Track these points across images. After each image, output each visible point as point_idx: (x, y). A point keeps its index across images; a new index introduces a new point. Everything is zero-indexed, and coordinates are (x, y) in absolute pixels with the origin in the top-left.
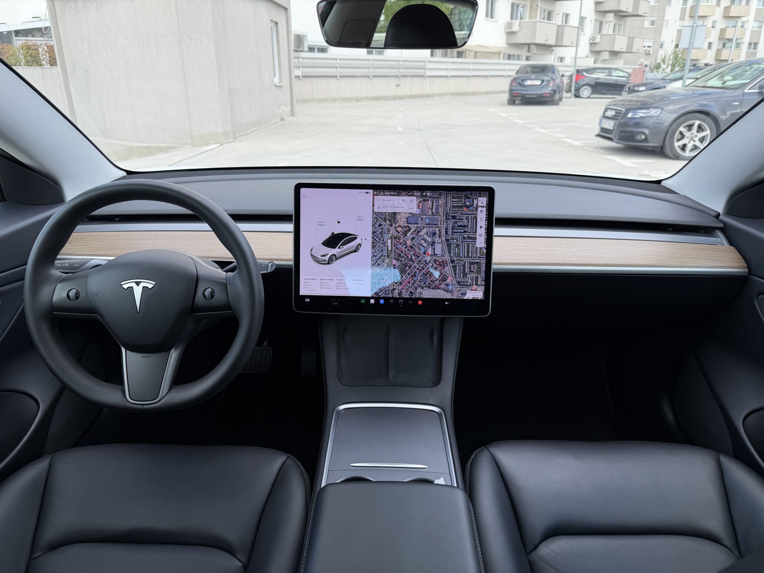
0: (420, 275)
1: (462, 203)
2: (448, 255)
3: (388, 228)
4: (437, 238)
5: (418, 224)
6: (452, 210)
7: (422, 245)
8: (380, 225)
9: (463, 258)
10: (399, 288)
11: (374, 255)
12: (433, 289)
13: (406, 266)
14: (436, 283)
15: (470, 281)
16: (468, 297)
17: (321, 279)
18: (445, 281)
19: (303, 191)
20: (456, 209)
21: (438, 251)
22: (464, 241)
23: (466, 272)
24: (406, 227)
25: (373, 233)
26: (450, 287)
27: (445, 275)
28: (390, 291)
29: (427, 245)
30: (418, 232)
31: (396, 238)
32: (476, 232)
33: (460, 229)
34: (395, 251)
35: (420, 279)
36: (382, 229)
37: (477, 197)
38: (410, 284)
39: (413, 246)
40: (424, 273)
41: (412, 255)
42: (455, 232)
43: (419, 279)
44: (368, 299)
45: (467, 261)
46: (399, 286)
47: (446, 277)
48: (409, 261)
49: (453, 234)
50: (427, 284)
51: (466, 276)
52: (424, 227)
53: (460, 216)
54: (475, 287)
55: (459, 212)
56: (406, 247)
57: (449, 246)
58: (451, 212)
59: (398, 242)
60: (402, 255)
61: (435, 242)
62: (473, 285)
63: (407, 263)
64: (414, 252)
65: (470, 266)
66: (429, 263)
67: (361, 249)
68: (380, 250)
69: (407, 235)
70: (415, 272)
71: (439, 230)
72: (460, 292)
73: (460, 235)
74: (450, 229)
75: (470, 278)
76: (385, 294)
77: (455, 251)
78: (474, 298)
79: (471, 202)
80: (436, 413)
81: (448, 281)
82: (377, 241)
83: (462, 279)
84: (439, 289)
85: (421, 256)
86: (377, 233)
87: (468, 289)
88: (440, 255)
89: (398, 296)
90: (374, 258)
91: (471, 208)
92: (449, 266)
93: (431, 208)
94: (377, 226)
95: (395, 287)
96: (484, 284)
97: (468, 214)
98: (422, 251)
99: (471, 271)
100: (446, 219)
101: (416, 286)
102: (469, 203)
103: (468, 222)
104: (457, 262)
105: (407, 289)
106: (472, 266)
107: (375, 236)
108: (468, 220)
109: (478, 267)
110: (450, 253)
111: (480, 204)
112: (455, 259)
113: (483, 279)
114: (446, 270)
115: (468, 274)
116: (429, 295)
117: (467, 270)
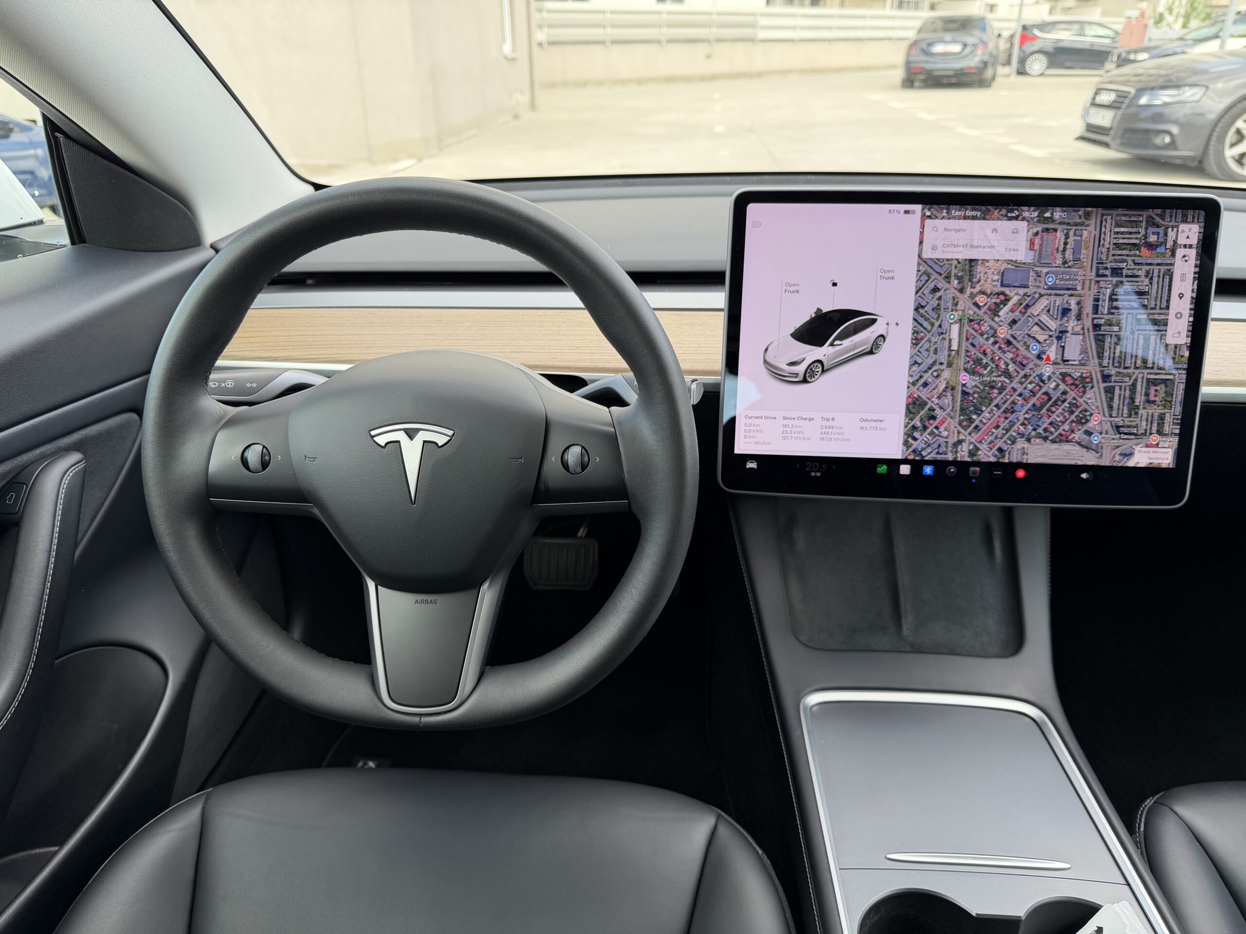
0: (1025, 409)
1: (1139, 236)
2: (1096, 361)
3: (954, 298)
4: (1071, 322)
5: (1028, 287)
6: (1113, 255)
7: (1034, 338)
8: (936, 290)
9: (1131, 371)
10: (973, 440)
11: (916, 362)
12: (1053, 441)
13: (993, 387)
14: (1061, 428)
15: (1144, 423)
16: (1138, 463)
17: (784, 418)
18: (1085, 423)
20: (1124, 252)
21: (1073, 351)
22: (1138, 330)
23: (1137, 403)
24: (998, 294)
25: (916, 309)
26: (1095, 439)
27: (1086, 411)
28: (950, 445)
29: (1046, 337)
30: (1028, 306)
31: (971, 321)
32: (1168, 308)
34: (967, 351)
35: (1025, 419)
36: (940, 298)
37: (1177, 224)
38: (1000, 429)
39: (1012, 340)
40: (1034, 405)
41: (1008, 361)
42: (1116, 308)
43: (1021, 418)
44: (894, 464)
45: (1140, 376)
46: (973, 435)
47: (1088, 413)
48: (999, 376)
49: (1112, 311)
50: (1040, 430)
51: (1136, 414)
52: (1041, 296)
53: (1133, 269)
54: (1155, 438)
55: (1129, 259)
56: (995, 343)
57: (1099, 340)
58: (1111, 258)
59: (976, 331)
60: (984, 361)
61: (1067, 332)
62: (1151, 434)
63: (994, 381)
64: (1014, 353)
65: (1148, 388)
67: (885, 347)
68: (932, 349)
69: (1000, 313)
70: (1013, 402)
71: (1078, 303)
72: (1118, 451)
73: (1128, 314)
74: (1104, 301)
75: (1144, 418)
76: (938, 453)
77: (1114, 353)
78: (1151, 463)
79: (1161, 235)
80: (1027, 719)
81: (1090, 425)
82: (925, 329)
83: (1126, 420)
84: (1068, 441)
85: (1031, 365)
86: (926, 309)
87: (1137, 444)
88: (1077, 363)
89: (969, 459)
90: (915, 368)
91: (1160, 250)
92: (1096, 389)
93: (1061, 248)
94: (927, 292)
95: (962, 437)
96: (1178, 431)
97: (1150, 264)
98: (1034, 352)
99: (1148, 401)
100: (1098, 275)
101: (1014, 434)
102: (1156, 237)
103: (1151, 284)
104: (1117, 378)
105: (991, 442)
106: (1153, 388)
107: (922, 316)
108: (1151, 279)
109: (1166, 392)
110: (1100, 356)
111: (1182, 240)
112: (1113, 371)
113: (1177, 419)
114: (1090, 399)
115: (1141, 407)
116: (1044, 456)
117: (1139, 399)
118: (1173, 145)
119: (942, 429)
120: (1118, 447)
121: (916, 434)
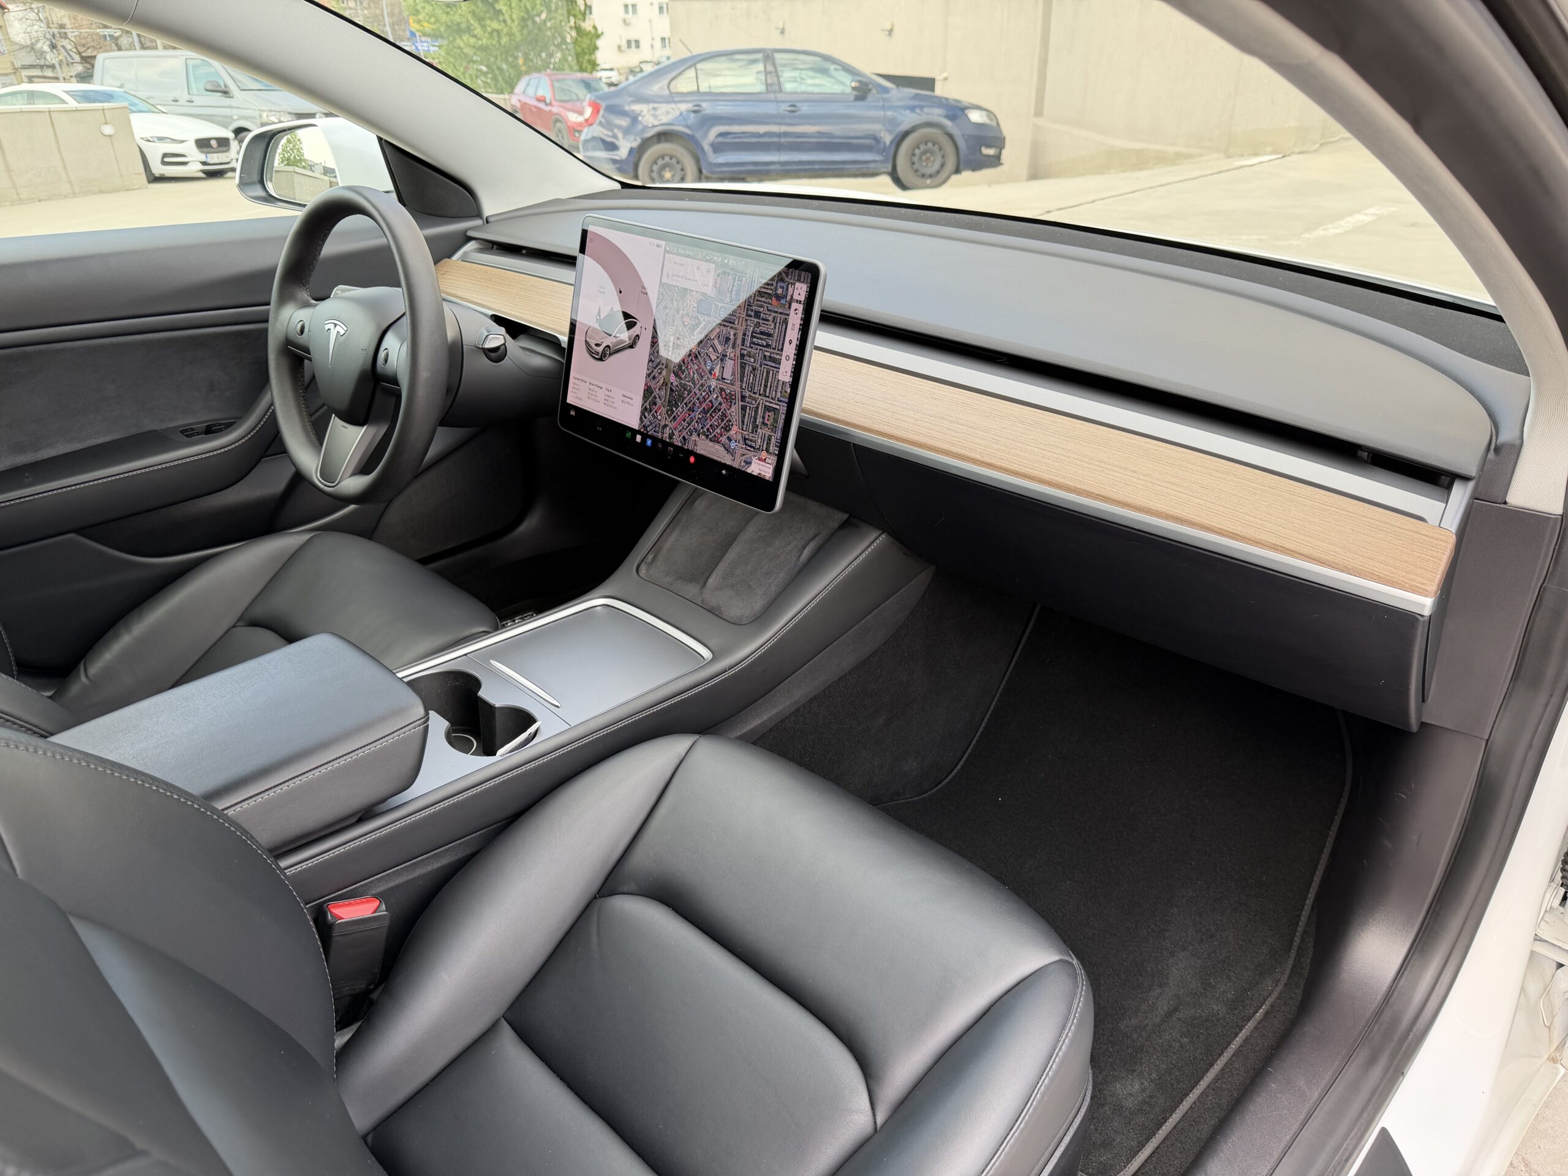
0: (700, 410)
1: (772, 288)
2: (739, 383)
3: (673, 316)
4: (729, 349)
5: (710, 316)
6: (757, 300)
7: (709, 356)
8: (665, 308)
9: (757, 396)
11: (651, 360)
12: (711, 440)
13: (685, 389)
14: (716, 431)
15: (759, 440)
16: (753, 471)
17: (590, 383)
20: (763, 299)
21: (728, 375)
22: (764, 364)
23: (757, 424)
24: (695, 318)
26: (733, 445)
27: (730, 421)
28: (661, 427)
29: (716, 358)
30: (709, 331)
32: (782, 350)
33: (762, 339)
35: (699, 418)
36: (667, 315)
37: (794, 282)
38: (686, 422)
39: (698, 355)
40: (704, 408)
41: (695, 371)
42: (754, 343)
43: (697, 417)
44: (635, 432)
45: (761, 401)
47: (731, 423)
48: (689, 382)
49: (752, 345)
50: (705, 429)
51: (756, 431)
52: (716, 324)
53: (766, 314)
54: (764, 454)
55: (765, 305)
56: (690, 355)
57: (743, 366)
58: (756, 302)
60: (683, 368)
61: (726, 356)
62: (763, 450)
63: (687, 385)
64: (698, 366)
65: (764, 413)
66: (713, 391)
67: (639, 343)
68: (659, 352)
69: (695, 333)
70: (694, 404)
71: (735, 335)
72: (743, 458)
73: (760, 349)
74: (748, 336)
75: (760, 436)
76: (655, 431)
77: (749, 379)
78: (760, 474)
79: (785, 289)
81: (731, 433)
82: (658, 336)
83: (751, 434)
84: (718, 442)
85: (705, 378)
86: (659, 321)
87: (754, 456)
88: (729, 382)
89: (668, 440)
90: (650, 364)
91: (783, 301)
92: (737, 405)
93: (730, 290)
94: (661, 308)
95: (667, 423)
96: (777, 452)
97: (776, 312)
98: (708, 368)
99: (763, 423)
100: (747, 315)
101: (692, 428)
102: (781, 290)
103: (775, 328)
104: (749, 400)
105: (680, 431)
106: (767, 413)
107: (657, 326)
108: (775, 324)
109: (774, 419)
110: (742, 381)
111: (796, 297)
112: (747, 395)
113: (778, 443)
114: (733, 412)
115: (759, 427)
116: (705, 450)
117: (759, 420)
119: (658, 414)
120: (744, 455)
121: (646, 414)
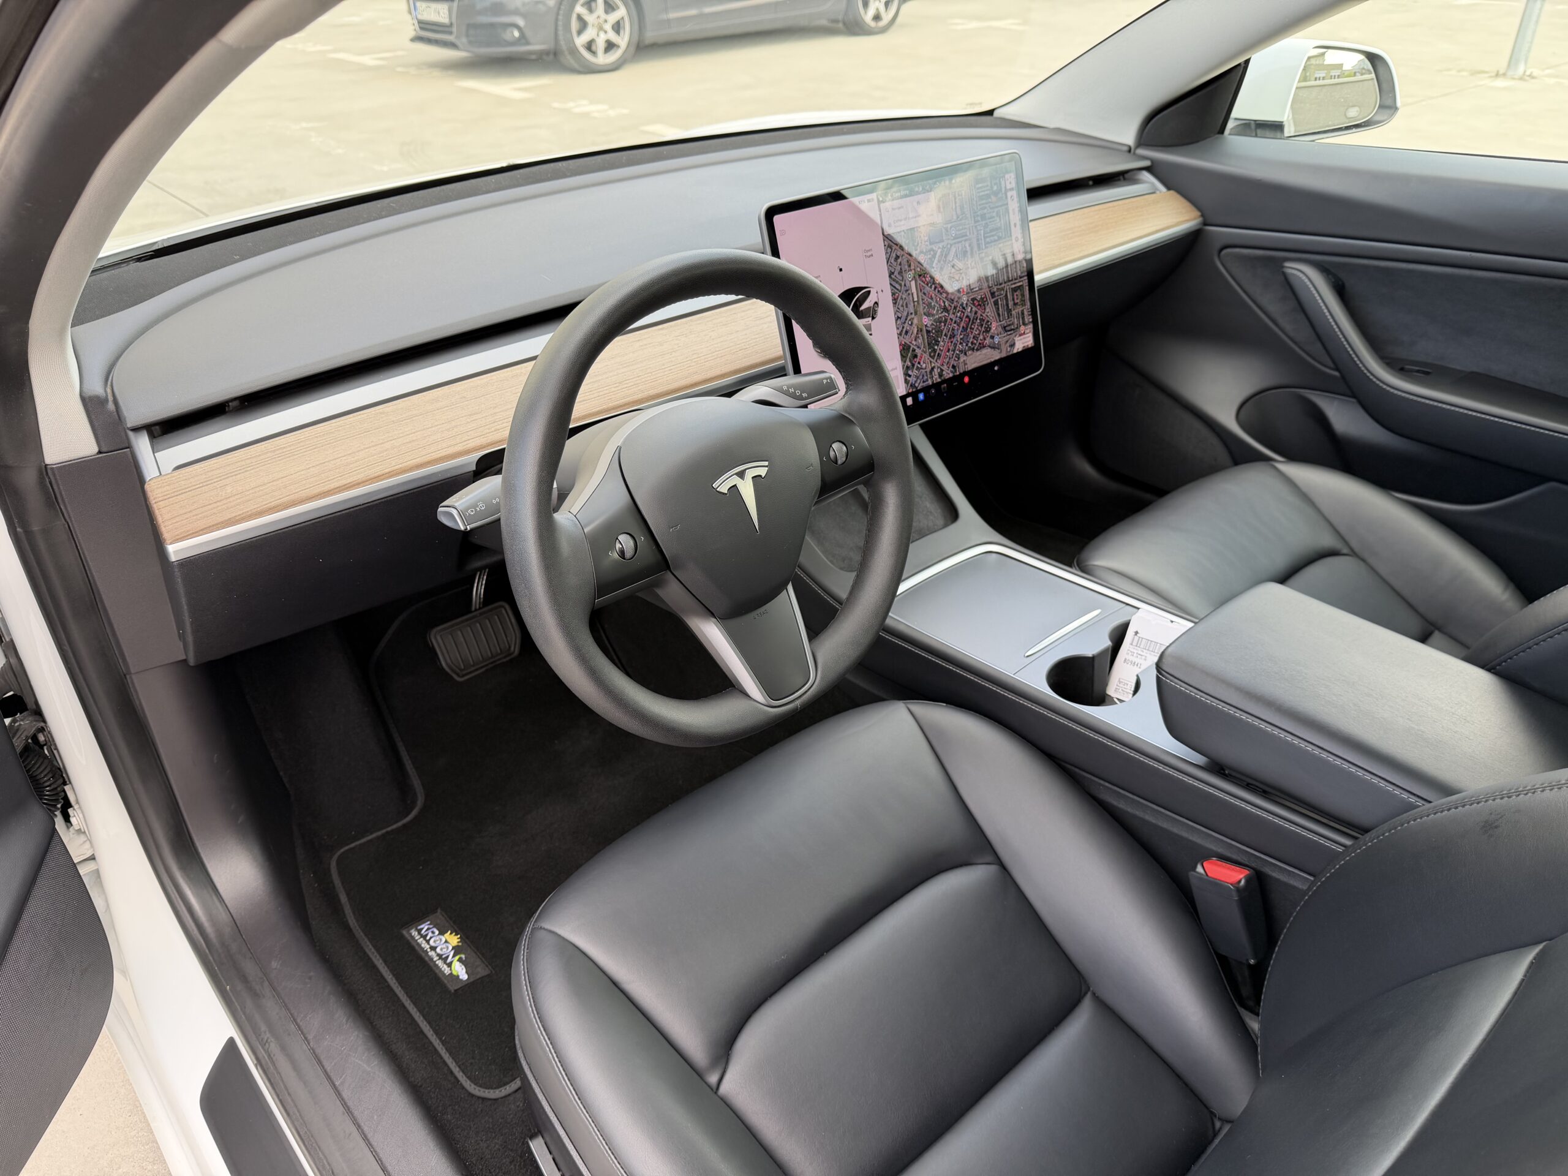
0: (960, 331)
1: (988, 188)
2: (986, 284)
3: (908, 261)
4: (969, 260)
5: (944, 241)
6: (980, 205)
8: (897, 257)
9: (1003, 286)
10: (939, 365)
11: (898, 317)
12: (977, 350)
13: (940, 322)
14: (979, 339)
15: (1016, 320)
16: (1018, 349)
18: (989, 331)
19: (777, 219)
20: (984, 202)
23: (1010, 308)
24: (930, 251)
25: (890, 276)
26: (996, 340)
27: (988, 322)
28: (928, 373)
29: (960, 275)
30: (945, 257)
31: (920, 276)
32: (1011, 236)
33: (993, 236)
34: (923, 299)
35: (961, 339)
36: (900, 264)
37: (1004, 175)
38: (950, 351)
40: (963, 327)
41: (945, 300)
42: (988, 243)
43: (959, 340)
45: (1008, 288)
46: (938, 361)
48: (942, 312)
49: (986, 246)
50: (970, 345)
51: (1011, 315)
52: (951, 245)
53: (990, 213)
54: (1022, 328)
55: (987, 205)
56: (935, 288)
58: (979, 208)
59: (924, 283)
60: (933, 304)
61: (968, 268)
62: (1020, 326)
63: (941, 317)
64: (946, 293)
65: (1013, 295)
66: (967, 306)
67: (879, 310)
68: (904, 304)
69: (934, 265)
70: (953, 329)
71: (970, 245)
72: (1008, 344)
73: (994, 245)
74: (981, 240)
75: (1015, 316)
76: (924, 382)
78: (1024, 347)
79: (998, 185)
80: (994, 555)
81: (992, 331)
82: (898, 289)
83: (1007, 321)
84: (984, 347)
85: (956, 299)
86: (895, 274)
87: (1016, 336)
88: (977, 289)
89: (939, 380)
90: (899, 322)
91: (1000, 195)
92: (990, 304)
93: (954, 208)
94: (892, 261)
95: (933, 365)
96: (1031, 320)
97: (997, 207)
99: (1015, 304)
100: (975, 222)
101: (958, 352)
102: (996, 187)
103: (1000, 221)
104: (997, 293)
105: (948, 362)
106: (1015, 294)
107: (894, 280)
108: (1000, 217)
109: (1021, 295)
110: (987, 281)
111: (1009, 187)
112: (995, 289)
113: (1029, 311)
114: (988, 312)
115: (1012, 310)
116: (975, 363)
117: (1011, 304)
118: (523, 39)
119: (922, 363)
120: (1007, 341)
121: (910, 372)
